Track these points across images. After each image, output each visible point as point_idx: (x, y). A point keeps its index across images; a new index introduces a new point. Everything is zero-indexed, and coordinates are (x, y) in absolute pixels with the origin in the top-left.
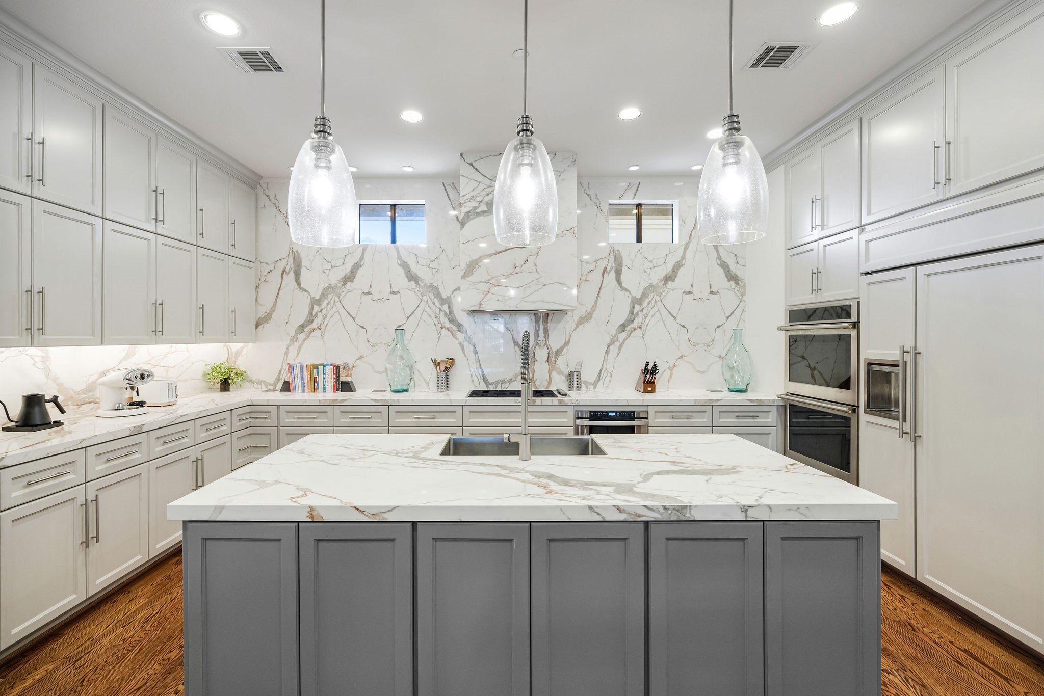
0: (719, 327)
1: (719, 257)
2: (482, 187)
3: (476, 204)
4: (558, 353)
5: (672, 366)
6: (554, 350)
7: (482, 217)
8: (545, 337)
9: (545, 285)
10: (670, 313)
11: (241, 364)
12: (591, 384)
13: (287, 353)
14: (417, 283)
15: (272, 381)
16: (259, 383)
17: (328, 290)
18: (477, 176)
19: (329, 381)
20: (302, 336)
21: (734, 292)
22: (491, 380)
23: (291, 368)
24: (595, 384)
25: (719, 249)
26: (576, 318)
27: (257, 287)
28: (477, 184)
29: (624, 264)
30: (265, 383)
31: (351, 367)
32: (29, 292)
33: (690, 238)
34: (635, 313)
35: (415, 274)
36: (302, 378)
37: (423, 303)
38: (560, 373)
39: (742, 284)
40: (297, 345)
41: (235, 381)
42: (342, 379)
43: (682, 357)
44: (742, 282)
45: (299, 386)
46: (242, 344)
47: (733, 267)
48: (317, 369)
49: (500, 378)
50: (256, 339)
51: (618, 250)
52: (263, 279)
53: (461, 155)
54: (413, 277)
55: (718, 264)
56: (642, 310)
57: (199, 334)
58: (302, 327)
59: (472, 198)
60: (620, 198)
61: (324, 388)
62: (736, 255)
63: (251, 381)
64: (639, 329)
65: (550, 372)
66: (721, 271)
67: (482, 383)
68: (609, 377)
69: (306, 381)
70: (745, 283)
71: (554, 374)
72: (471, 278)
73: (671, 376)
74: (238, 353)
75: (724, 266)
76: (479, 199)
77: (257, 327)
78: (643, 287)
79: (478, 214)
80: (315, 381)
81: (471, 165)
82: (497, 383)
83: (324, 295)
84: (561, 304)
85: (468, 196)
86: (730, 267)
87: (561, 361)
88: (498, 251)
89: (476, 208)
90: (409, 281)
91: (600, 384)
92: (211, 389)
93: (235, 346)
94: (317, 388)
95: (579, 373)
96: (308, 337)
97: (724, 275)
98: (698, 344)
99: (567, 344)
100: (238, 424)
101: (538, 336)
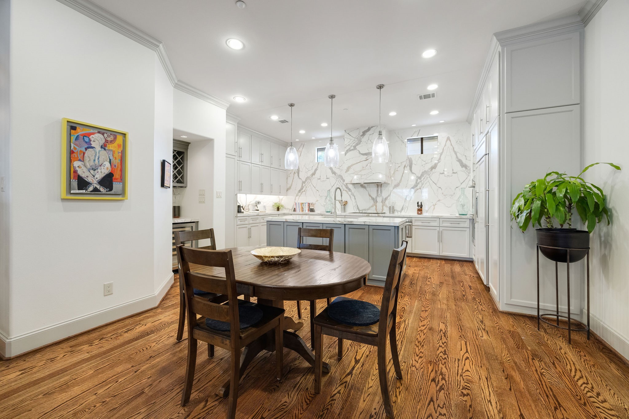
0: (457, 187)
1: (457, 157)
2: (352, 140)
3: (350, 147)
4: (386, 199)
5: (434, 204)
6: (384, 197)
7: (352, 151)
8: (381, 193)
9: (373, 174)
10: (434, 182)
11: (283, 203)
12: (399, 211)
13: (295, 199)
14: (335, 175)
15: (291, 209)
16: (287, 209)
17: (307, 178)
18: (350, 137)
19: (306, 208)
20: (300, 194)
21: (465, 172)
22: (360, 209)
23: (296, 204)
24: (401, 212)
25: (457, 154)
26: (393, 185)
27: (287, 178)
28: (350, 140)
29: (413, 163)
30: (289, 209)
31: (314, 204)
32: (239, 182)
33: (443, 150)
34: (418, 182)
35: (335, 171)
36: (299, 207)
37: (337, 182)
38: (387, 206)
39: (469, 169)
40: (298, 197)
41: (281, 208)
42: (311, 208)
43: (439, 200)
44: (469, 168)
45: (298, 210)
46: (283, 196)
47: (464, 161)
48: (303, 204)
49: (364, 209)
50: (286, 195)
51: (410, 158)
52: (289, 176)
53: (345, 131)
54: (334, 173)
55: (456, 160)
56: (421, 181)
57: (271, 193)
58: (300, 191)
59: (349, 145)
60: (411, 137)
61: (305, 210)
62: (466, 156)
63: (285, 208)
64: (420, 189)
65: (383, 207)
66: (458, 163)
67: (357, 210)
68: (406, 209)
69: (300, 208)
70: (470, 168)
71: (384, 207)
72: (348, 172)
73: (434, 208)
74: (282, 200)
75: (460, 161)
76: (351, 145)
77: (287, 191)
78: (422, 172)
79: (351, 150)
80: (303, 208)
81: (348, 134)
82: (363, 210)
83: (306, 180)
84: (379, 180)
85: (347, 145)
86: (463, 161)
87: (387, 202)
88: (358, 162)
89: (350, 148)
90: (333, 174)
91: (403, 211)
92: (274, 210)
93: (281, 197)
94: (303, 210)
95: (393, 207)
96: (301, 194)
97: (460, 165)
98: (447, 195)
99: (389, 196)
100: (262, 221)
101: (378, 193)
